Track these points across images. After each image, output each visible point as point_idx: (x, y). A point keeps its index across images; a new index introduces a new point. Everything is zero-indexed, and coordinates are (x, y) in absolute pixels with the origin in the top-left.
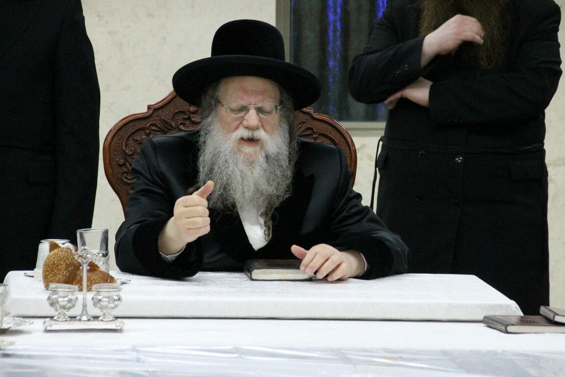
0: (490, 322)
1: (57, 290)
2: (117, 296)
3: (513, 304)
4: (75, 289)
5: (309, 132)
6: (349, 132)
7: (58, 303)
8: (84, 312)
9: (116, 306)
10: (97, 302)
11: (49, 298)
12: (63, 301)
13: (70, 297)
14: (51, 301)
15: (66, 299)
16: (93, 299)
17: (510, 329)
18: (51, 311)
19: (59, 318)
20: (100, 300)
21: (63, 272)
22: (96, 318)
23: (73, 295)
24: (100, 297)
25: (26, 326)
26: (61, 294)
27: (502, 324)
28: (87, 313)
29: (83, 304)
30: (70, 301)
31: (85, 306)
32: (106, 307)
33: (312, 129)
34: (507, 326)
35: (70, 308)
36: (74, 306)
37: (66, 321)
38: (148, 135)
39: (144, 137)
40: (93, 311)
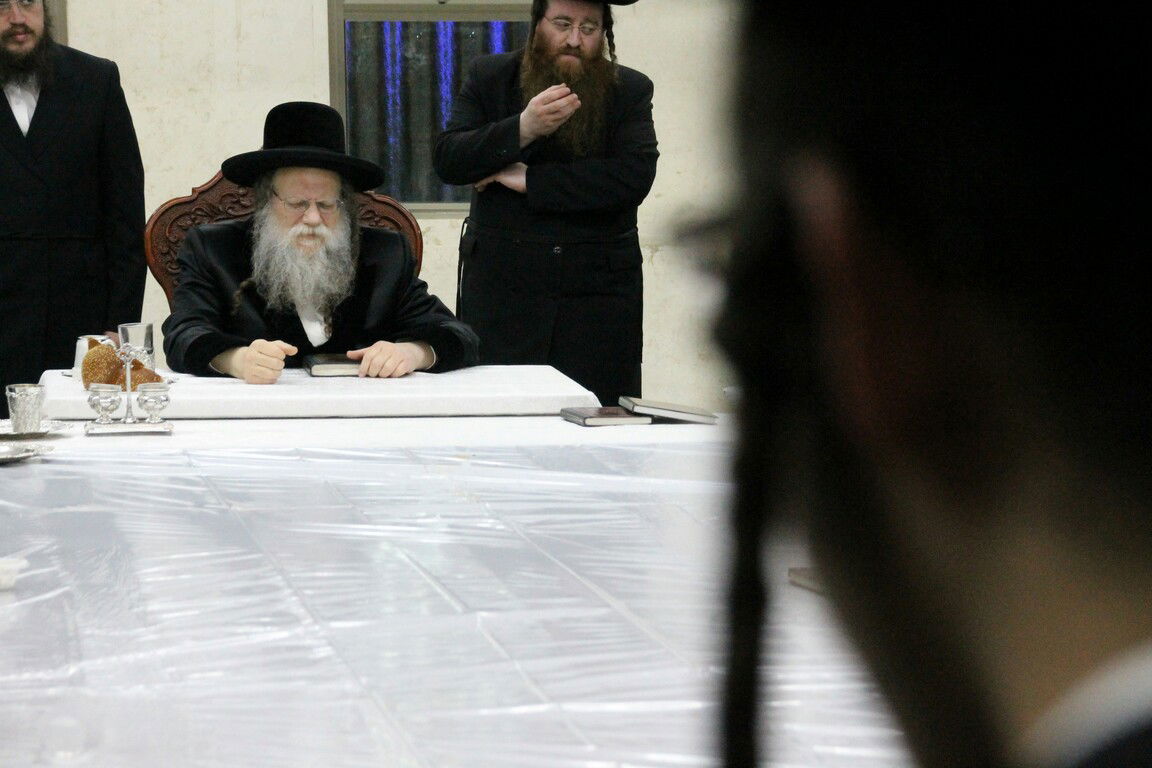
0: (568, 415)
1: (98, 390)
2: (164, 396)
3: (591, 395)
4: (118, 389)
5: (370, 216)
6: (413, 214)
7: (100, 405)
8: (129, 414)
9: (164, 406)
10: (142, 403)
11: (90, 400)
12: (105, 403)
13: (113, 398)
14: (92, 403)
15: (109, 400)
16: (138, 399)
17: (588, 421)
18: (92, 414)
19: (101, 420)
20: (146, 401)
21: (104, 371)
22: (142, 420)
23: (116, 395)
24: (146, 398)
25: (66, 429)
26: (102, 395)
27: (580, 416)
28: (132, 415)
29: (128, 405)
30: (113, 402)
31: (129, 408)
32: (153, 409)
33: (374, 212)
34: (585, 418)
35: (113, 410)
36: (117, 407)
37: (109, 423)
38: (193, 220)
39: (189, 222)
40: (139, 412)
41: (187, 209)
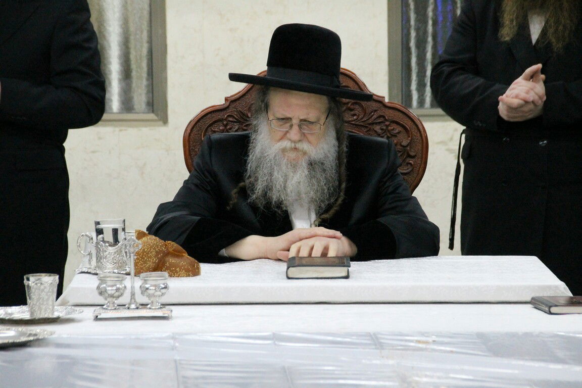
0: (537, 303)
1: (106, 279)
2: (164, 284)
3: (561, 285)
4: (123, 278)
7: (107, 293)
8: (133, 301)
9: (163, 294)
10: (144, 290)
11: (98, 288)
12: (111, 290)
13: (118, 286)
14: (100, 291)
15: (115, 288)
16: (141, 287)
17: (553, 310)
18: (100, 300)
19: (108, 306)
20: (147, 289)
22: (144, 305)
23: (121, 284)
24: (147, 286)
25: (77, 314)
26: (109, 283)
27: (546, 305)
28: (135, 301)
29: (132, 292)
30: (118, 289)
31: (133, 294)
32: (153, 295)
34: (550, 307)
35: (118, 297)
36: (122, 294)
37: (115, 309)
40: (141, 299)
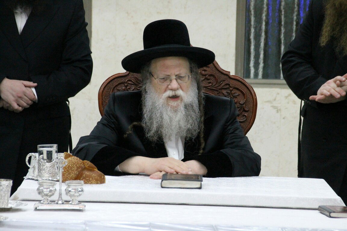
0: (322, 210)
1: (43, 184)
2: (81, 188)
4: (54, 184)
5: (227, 86)
6: (252, 85)
7: (43, 193)
8: (60, 198)
9: (80, 195)
10: (68, 192)
11: (38, 189)
12: (46, 191)
13: (51, 189)
14: (39, 191)
15: (49, 190)
16: (66, 190)
17: (333, 215)
18: (39, 197)
19: (44, 202)
20: (70, 191)
21: (75, 172)
22: (67, 202)
23: (53, 187)
24: (70, 189)
25: (23, 206)
26: (45, 187)
27: (328, 211)
28: (62, 199)
29: (60, 193)
30: (51, 191)
31: (60, 194)
32: (74, 196)
33: (229, 85)
34: (330, 213)
35: (51, 196)
36: (53, 194)
37: (48, 204)
38: (126, 87)
39: (123, 88)
40: (65, 197)
41: (123, 80)
